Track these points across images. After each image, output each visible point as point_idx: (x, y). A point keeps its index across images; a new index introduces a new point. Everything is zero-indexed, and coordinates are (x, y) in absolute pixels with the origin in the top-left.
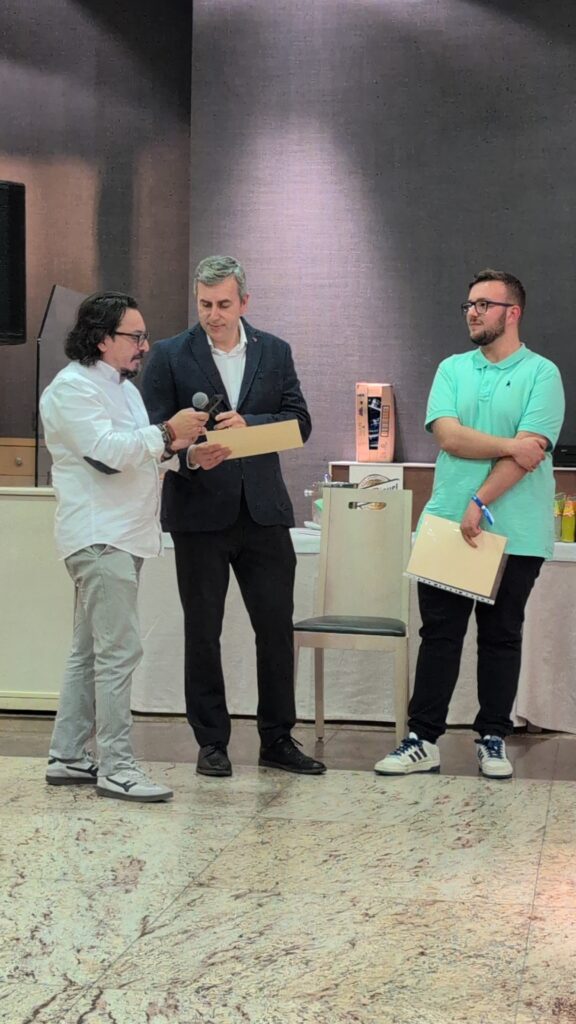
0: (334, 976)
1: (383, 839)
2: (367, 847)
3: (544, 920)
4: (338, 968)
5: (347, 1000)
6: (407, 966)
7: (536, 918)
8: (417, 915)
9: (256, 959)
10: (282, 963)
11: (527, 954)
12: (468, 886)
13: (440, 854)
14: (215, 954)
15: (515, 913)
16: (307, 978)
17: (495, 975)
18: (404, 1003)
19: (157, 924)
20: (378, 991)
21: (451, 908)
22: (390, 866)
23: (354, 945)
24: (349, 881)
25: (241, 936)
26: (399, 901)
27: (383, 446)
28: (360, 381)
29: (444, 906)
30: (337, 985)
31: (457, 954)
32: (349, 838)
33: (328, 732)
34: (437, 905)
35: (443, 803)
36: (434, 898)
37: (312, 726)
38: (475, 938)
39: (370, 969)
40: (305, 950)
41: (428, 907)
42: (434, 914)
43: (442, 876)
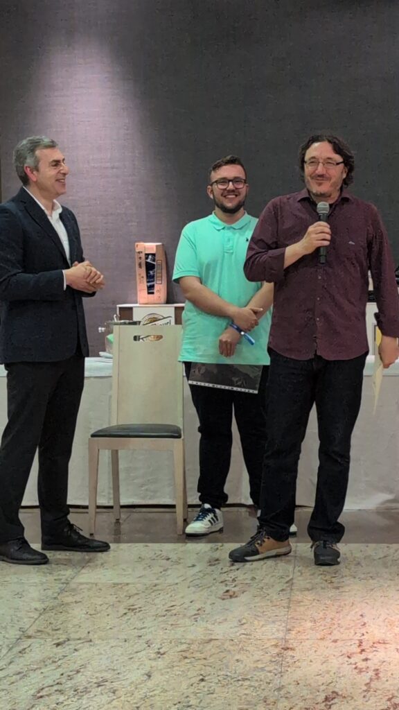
0: (135, 701)
1: (169, 595)
2: (157, 601)
3: (294, 650)
4: (138, 695)
6: (191, 690)
7: (288, 648)
8: (197, 651)
9: (75, 691)
10: (95, 693)
11: (282, 676)
12: (236, 627)
13: (214, 603)
14: (43, 689)
15: (273, 645)
16: (115, 703)
17: (258, 693)
21: (223, 644)
22: (175, 615)
23: (150, 676)
24: (144, 628)
25: (62, 674)
26: (183, 641)
27: (158, 291)
28: (139, 241)
30: (137, 707)
31: (229, 679)
32: (143, 595)
33: (124, 515)
34: (212, 643)
35: (214, 565)
36: (210, 637)
37: (111, 510)
38: (242, 666)
39: (162, 694)
40: (112, 682)
41: (205, 644)
42: (210, 650)
43: (216, 620)
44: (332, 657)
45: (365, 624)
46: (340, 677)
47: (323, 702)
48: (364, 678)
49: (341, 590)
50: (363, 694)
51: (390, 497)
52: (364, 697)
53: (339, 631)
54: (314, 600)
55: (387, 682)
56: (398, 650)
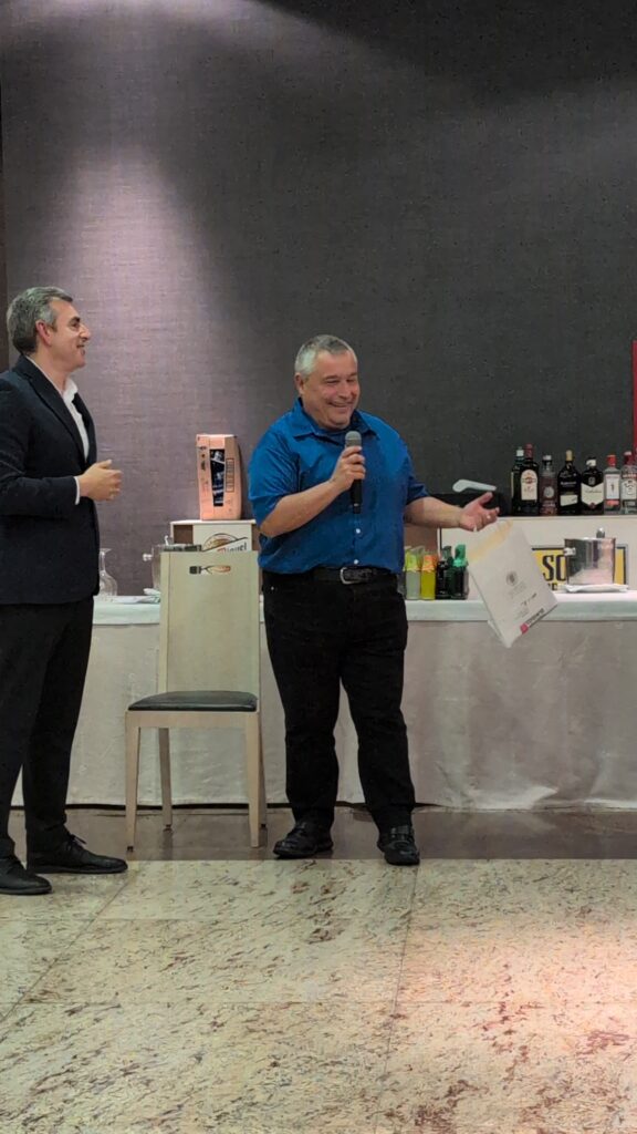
0: (177, 1097)
1: (235, 937)
2: (217, 946)
3: (408, 1018)
4: (182, 1088)
5: (191, 1123)
6: (259, 1079)
7: (399, 1016)
8: (270, 1021)
9: (92, 1082)
10: (120, 1085)
11: (388, 1058)
12: (327, 984)
13: (297, 949)
14: (46, 1079)
15: (378, 1012)
16: (147, 1100)
17: (354, 1083)
18: (254, 1123)
20: (225, 1110)
21: (307, 1009)
22: (241, 967)
23: (199, 1059)
24: (197, 986)
25: (75, 1057)
26: (250, 1005)
30: (180, 1106)
31: (313, 1062)
32: (198, 937)
33: (177, 818)
34: (291, 1008)
35: (301, 892)
36: (289, 1000)
37: (158, 812)
38: (333, 1043)
39: (217, 1086)
40: (146, 1068)
41: (282, 1011)
42: (288, 1019)
43: (298, 975)
44: (461, 1028)
45: (510, 978)
46: (471, 1059)
47: (446, 1096)
48: (505, 1060)
49: (479, 927)
50: (503, 1084)
51: (552, 791)
52: (505, 1088)
53: (472, 989)
54: (440, 943)
55: (538, 1067)
56: (555, 1017)
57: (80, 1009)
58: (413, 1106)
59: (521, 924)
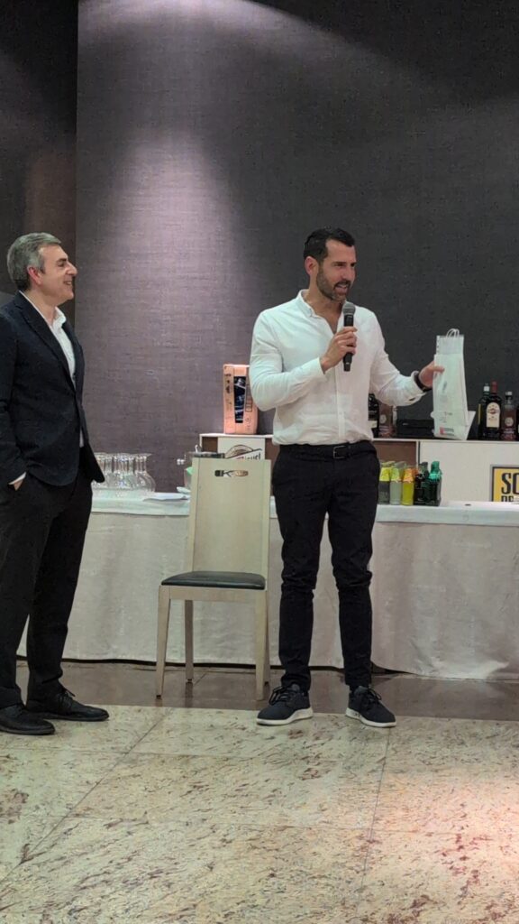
0: (193, 898)
2: (227, 778)
3: (381, 843)
4: (196, 890)
5: (204, 919)
6: (259, 886)
8: (268, 840)
9: (124, 882)
10: (147, 886)
11: (365, 874)
12: (316, 813)
13: (292, 784)
14: (87, 878)
15: (357, 837)
16: (169, 899)
17: (336, 894)
19: (37, 852)
20: (231, 910)
21: (299, 832)
22: (247, 796)
23: (212, 868)
24: (210, 810)
25: (111, 862)
26: (254, 827)
27: (248, 420)
28: (228, 362)
29: (293, 832)
30: (195, 906)
31: (304, 875)
32: (212, 770)
33: (197, 674)
34: (286, 831)
35: (295, 738)
36: (285, 824)
37: (183, 668)
38: (320, 860)
39: (225, 890)
40: (168, 874)
41: (279, 833)
42: (284, 839)
43: (293, 804)
44: (424, 853)
45: (465, 816)
46: (432, 879)
47: (411, 907)
48: (460, 880)
49: (440, 773)
50: (458, 900)
51: (502, 665)
52: (459, 903)
53: (435, 823)
54: (408, 784)
55: (486, 888)
56: (501, 848)
57: (116, 824)
58: (385, 914)
59: (476, 772)
